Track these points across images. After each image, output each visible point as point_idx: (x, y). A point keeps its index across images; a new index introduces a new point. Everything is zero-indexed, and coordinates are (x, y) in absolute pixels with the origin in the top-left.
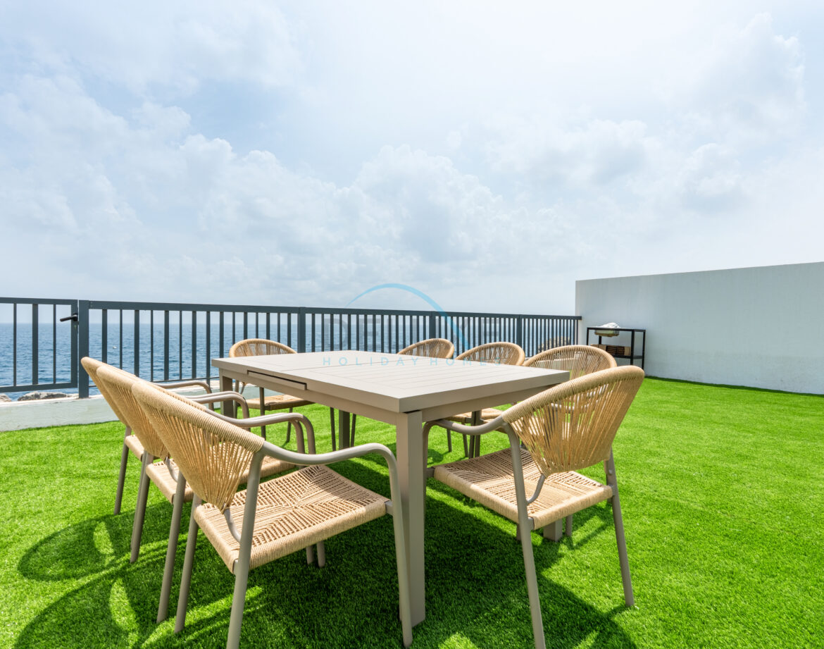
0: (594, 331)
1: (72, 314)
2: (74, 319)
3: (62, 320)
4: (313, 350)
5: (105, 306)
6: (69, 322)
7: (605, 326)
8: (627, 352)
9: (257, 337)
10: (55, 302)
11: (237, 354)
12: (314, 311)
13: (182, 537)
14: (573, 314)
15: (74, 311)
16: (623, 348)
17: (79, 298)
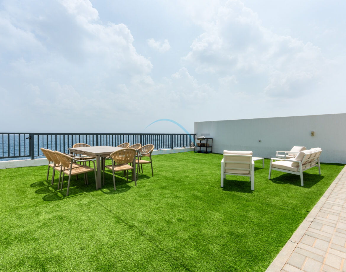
0: (197, 139)
1: (30, 137)
2: (30, 138)
3: (27, 138)
4: (101, 145)
5: (38, 134)
6: (29, 139)
7: (200, 137)
8: (206, 146)
9: (83, 143)
10: (25, 134)
11: (75, 147)
12: (101, 134)
13: (61, 182)
14: (194, 133)
15: (30, 136)
16: (205, 144)
17: (31, 132)
